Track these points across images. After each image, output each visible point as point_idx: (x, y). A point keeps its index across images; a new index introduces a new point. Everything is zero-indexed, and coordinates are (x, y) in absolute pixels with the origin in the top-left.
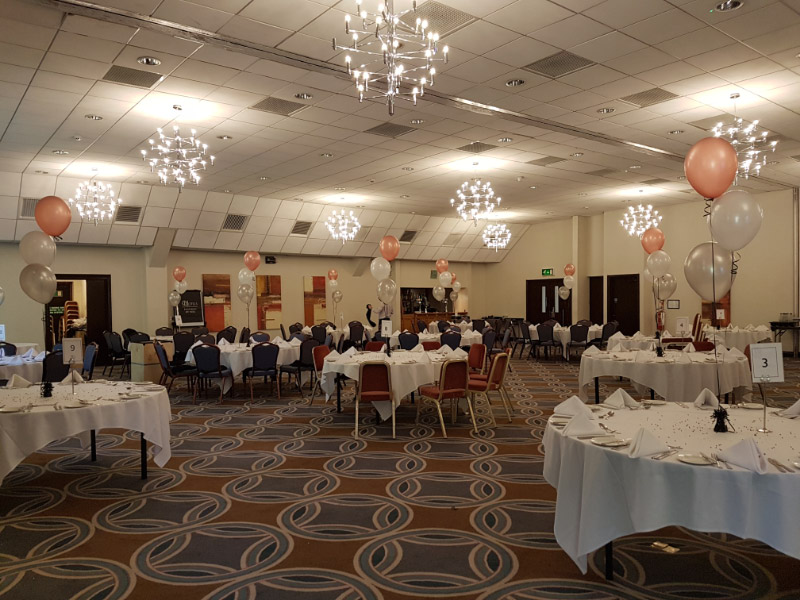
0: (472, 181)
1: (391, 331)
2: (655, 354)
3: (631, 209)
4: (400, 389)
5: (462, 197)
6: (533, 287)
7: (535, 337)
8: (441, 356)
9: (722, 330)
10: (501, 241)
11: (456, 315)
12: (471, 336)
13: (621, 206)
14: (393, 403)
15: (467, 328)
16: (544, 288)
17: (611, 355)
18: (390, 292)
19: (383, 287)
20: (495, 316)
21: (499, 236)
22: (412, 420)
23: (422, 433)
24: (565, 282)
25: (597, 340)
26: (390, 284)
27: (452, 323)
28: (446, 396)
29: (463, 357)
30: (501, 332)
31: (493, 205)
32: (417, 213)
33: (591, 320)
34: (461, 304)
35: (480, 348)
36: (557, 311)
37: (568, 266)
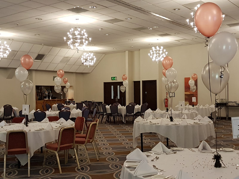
0: (76, 28)
1: (29, 111)
2: (169, 120)
3: (153, 48)
4: (33, 146)
5: (71, 36)
6: (107, 86)
7: (109, 112)
8: (59, 125)
9: (195, 107)
10: (91, 62)
11: (68, 100)
12: (76, 112)
13: (148, 47)
14: (29, 155)
15: (74, 108)
16: (112, 86)
17: (148, 121)
18: (29, 88)
19: (24, 85)
20: (88, 101)
21: (90, 59)
22: (41, 164)
23: (47, 171)
24: (124, 83)
25: (138, 112)
26: (29, 83)
27: (65, 105)
28: (61, 149)
29: (72, 125)
30: (91, 109)
31: (87, 42)
32: (45, 45)
33: (135, 102)
34: (70, 95)
35: (81, 119)
36: (119, 98)
37: (124, 75)
